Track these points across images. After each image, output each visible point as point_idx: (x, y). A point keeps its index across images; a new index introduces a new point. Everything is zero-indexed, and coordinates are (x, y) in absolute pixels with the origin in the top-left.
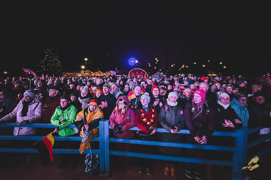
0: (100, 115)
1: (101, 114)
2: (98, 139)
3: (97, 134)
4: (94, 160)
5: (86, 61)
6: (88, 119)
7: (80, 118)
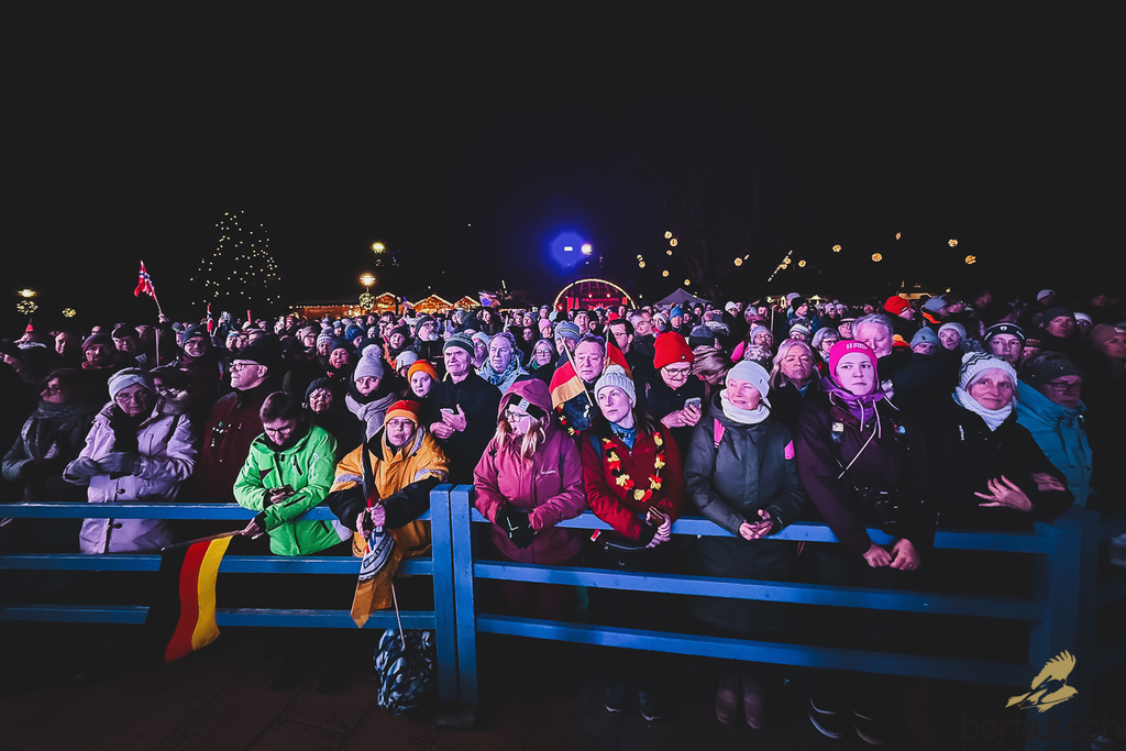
0: (432, 467)
1: (435, 460)
2: (429, 566)
3: (424, 547)
4: (414, 656)
5: (379, 255)
6: (384, 482)
7: (348, 480)
